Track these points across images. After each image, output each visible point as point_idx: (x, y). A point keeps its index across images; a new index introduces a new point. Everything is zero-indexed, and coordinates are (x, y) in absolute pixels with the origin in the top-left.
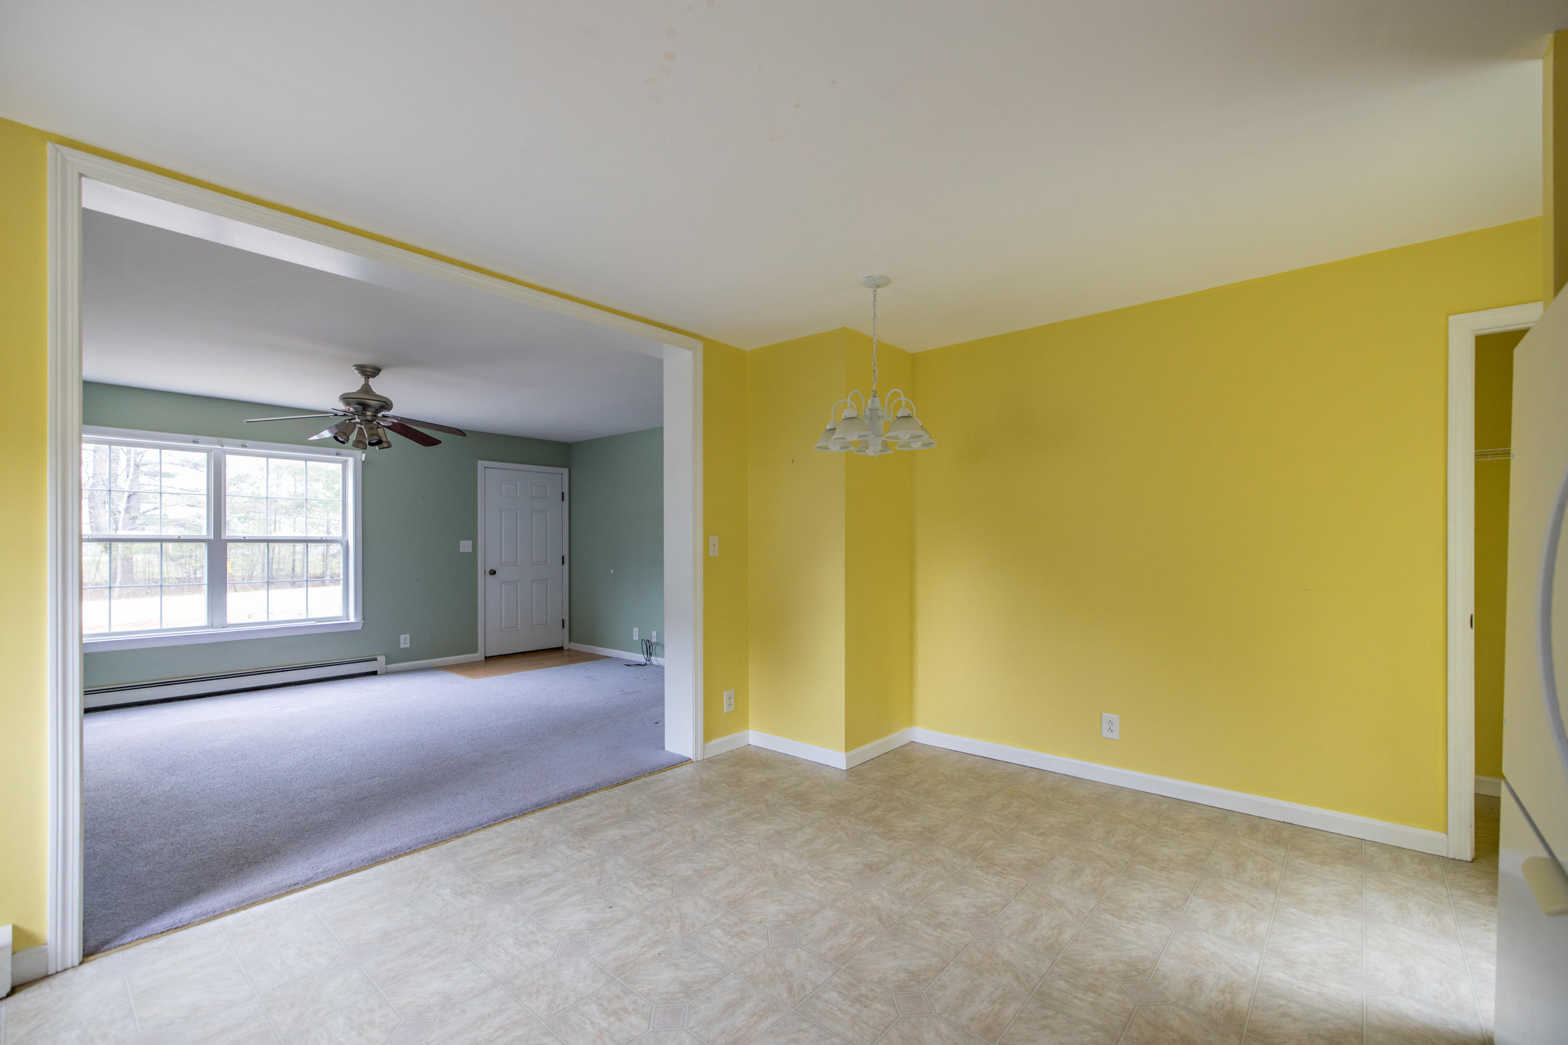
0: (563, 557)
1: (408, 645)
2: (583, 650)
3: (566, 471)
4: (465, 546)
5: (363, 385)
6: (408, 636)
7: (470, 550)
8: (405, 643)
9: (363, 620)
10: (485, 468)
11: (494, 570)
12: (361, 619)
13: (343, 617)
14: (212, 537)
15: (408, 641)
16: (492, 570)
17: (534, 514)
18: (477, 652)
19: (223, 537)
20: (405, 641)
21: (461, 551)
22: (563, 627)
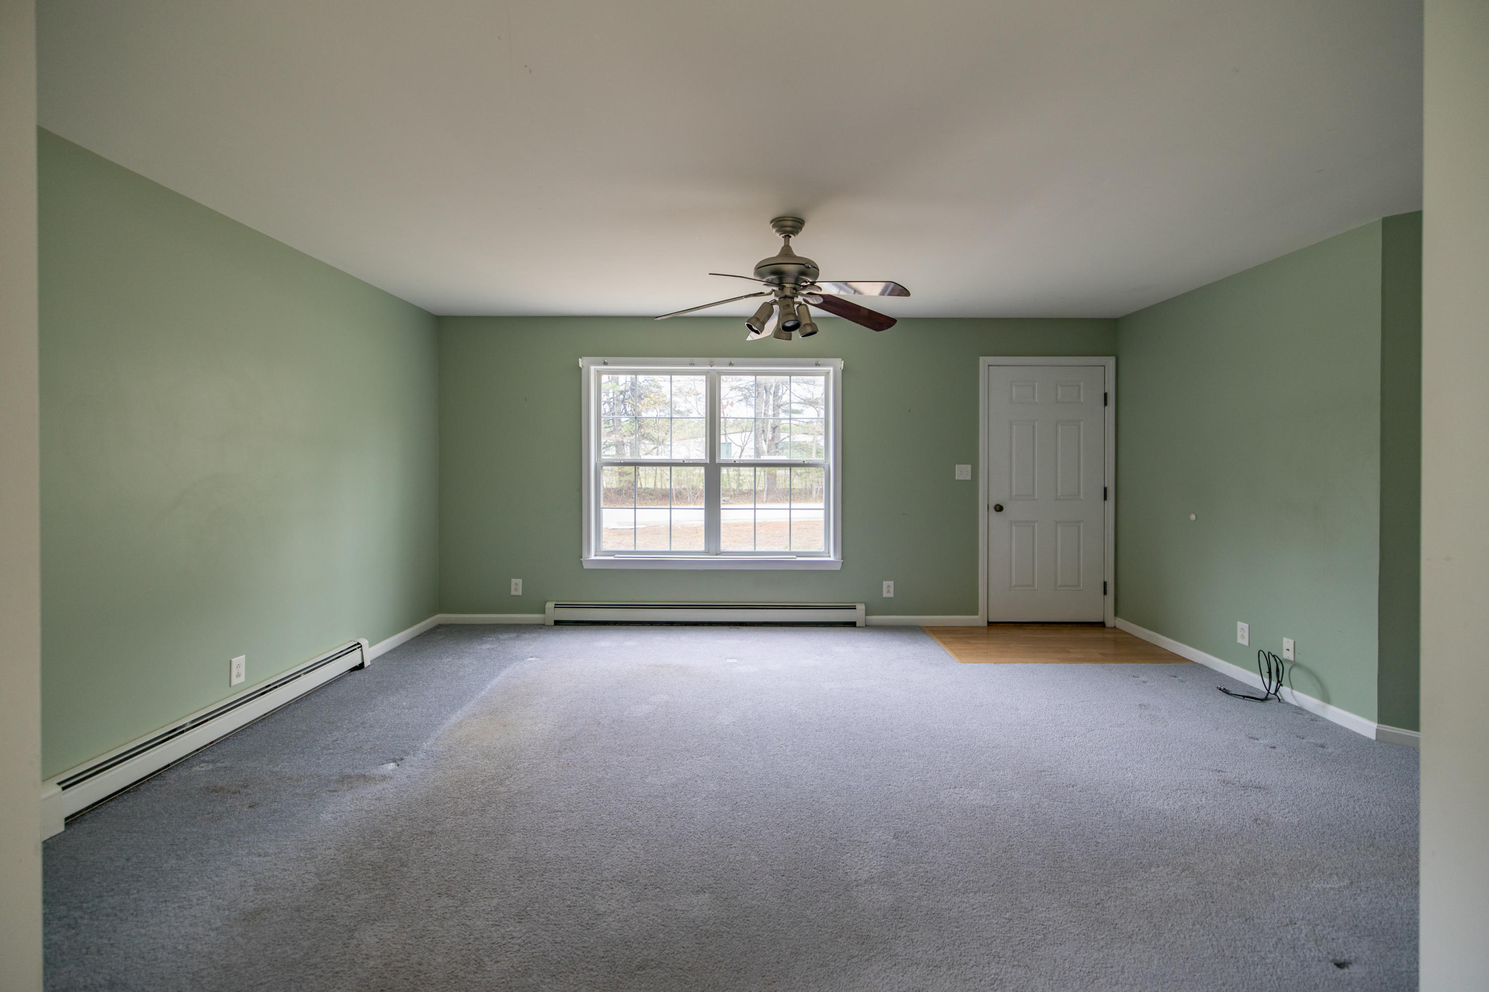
0: (1105, 489)
1: (891, 595)
2: (1136, 635)
3: (1111, 362)
4: (963, 472)
5: (782, 248)
6: (891, 583)
7: (969, 478)
8: (889, 592)
9: (842, 559)
10: (989, 366)
11: (1002, 505)
12: (840, 557)
13: (824, 552)
14: (708, 461)
15: (892, 590)
16: (998, 505)
17: (1060, 427)
18: (976, 614)
19: (717, 461)
20: (888, 589)
21: (956, 479)
22: (1105, 593)
